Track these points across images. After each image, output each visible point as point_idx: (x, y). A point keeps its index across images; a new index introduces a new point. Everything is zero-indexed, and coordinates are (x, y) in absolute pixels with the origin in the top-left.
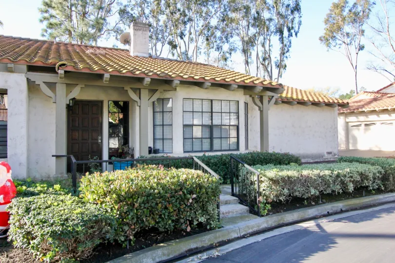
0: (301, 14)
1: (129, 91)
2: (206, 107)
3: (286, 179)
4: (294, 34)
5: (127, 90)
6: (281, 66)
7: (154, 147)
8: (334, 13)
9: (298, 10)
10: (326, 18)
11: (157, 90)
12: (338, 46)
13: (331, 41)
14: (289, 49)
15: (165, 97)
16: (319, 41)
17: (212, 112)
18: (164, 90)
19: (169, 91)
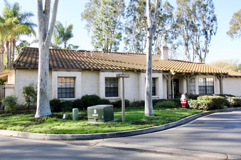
0: (217, 22)
2: (204, 80)
4: (213, 34)
6: (206, 51)
8: (235, 18)
9: (215, 20)
10: (231, 21)
12: (238, 37)
13: (233, 34)
14: (210, 41)
16: (227, 35)
17: (206, 82)
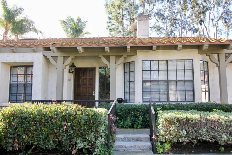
1: (102, 58)
2: (163, 66)
3: (185, 120)
5: (101, 58)
7: (125, 98)
11: (122, 56)
15: (131, 61)
17: (167, 70)
18: (128, 56)
19: (133, 56)
